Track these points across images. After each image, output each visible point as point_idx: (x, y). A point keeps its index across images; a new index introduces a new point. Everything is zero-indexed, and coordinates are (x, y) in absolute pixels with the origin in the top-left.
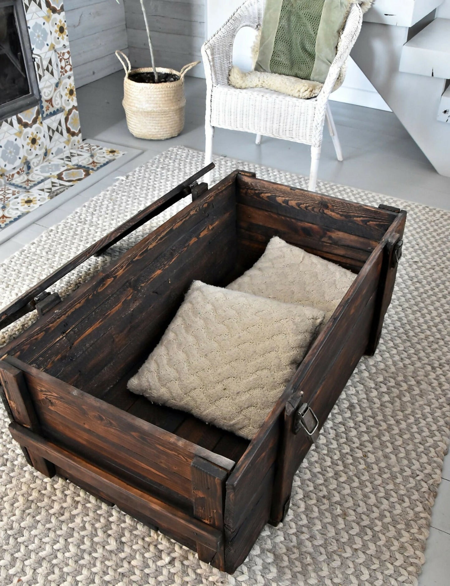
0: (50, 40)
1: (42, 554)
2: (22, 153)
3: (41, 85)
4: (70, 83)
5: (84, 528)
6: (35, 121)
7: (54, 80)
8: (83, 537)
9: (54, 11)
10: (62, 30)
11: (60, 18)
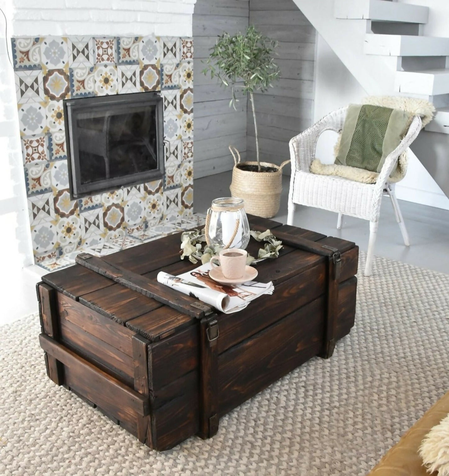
0: (179, 132)
1: (89, 450)
2: (143, 214)
3: (167, 164)
4: (189, 166)
5: (124, 441)
6: (157, 191)
7: (178, 162)
8: (122, 446)
9: (185, 111)
10: (189, 126)
11: (189, 117)
